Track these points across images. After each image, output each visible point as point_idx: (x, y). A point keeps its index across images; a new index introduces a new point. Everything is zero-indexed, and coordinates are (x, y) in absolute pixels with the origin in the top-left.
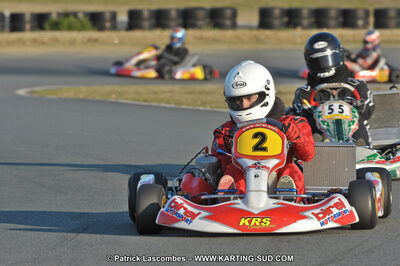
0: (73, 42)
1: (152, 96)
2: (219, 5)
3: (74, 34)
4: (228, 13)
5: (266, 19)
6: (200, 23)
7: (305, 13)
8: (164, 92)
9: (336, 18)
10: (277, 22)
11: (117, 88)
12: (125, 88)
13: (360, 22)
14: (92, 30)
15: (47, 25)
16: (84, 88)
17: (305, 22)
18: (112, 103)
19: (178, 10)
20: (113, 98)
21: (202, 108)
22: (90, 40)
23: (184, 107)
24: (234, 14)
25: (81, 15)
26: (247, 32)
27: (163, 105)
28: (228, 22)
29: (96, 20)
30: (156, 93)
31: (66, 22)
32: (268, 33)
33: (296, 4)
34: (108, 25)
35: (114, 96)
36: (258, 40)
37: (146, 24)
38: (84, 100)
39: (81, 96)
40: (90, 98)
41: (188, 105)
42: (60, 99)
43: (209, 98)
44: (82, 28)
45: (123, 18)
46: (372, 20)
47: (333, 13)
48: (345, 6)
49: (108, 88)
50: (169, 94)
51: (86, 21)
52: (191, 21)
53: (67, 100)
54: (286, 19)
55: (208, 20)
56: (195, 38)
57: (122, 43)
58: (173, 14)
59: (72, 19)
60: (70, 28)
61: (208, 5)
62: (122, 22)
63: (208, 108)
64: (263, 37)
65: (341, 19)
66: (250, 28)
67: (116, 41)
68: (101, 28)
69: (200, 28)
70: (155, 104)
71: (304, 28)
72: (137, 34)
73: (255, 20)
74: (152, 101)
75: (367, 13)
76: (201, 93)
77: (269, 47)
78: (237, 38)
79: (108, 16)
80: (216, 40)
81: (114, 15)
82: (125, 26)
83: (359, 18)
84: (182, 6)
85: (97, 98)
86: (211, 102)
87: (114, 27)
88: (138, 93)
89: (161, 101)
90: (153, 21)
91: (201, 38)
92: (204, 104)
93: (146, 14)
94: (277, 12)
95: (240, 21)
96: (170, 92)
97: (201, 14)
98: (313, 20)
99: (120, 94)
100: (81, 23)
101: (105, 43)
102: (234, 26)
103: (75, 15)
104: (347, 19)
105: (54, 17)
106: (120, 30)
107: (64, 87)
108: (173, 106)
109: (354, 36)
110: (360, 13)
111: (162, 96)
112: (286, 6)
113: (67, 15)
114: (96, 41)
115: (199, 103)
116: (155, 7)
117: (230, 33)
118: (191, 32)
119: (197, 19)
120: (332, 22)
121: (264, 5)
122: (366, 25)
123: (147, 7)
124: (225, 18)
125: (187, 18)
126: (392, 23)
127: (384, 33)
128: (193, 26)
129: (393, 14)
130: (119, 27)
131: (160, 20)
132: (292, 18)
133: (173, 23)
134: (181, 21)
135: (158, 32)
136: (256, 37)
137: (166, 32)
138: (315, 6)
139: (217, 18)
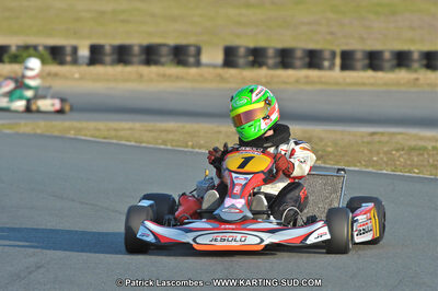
1: (113, 133)
2: (182, 41)
4: (192, 50)
5: (230, 57)
6: (163, 60)
7: (271, 52)
8: (123, 129)
9: (301, 59)
10: (241, 61)
11: (77, 124)
12: (84, 124)
13: (326, 64)
14: (53, 63)
15: (6, 58)
16: (42, 123)
17: (271, 62)
18: (71, 139)
19: (141, 46)
20: (72, 134)
21: (162, 147)
22: (49, 75)
23: (144, 145)
24: (199, 51)
25: (40, 48)
26: (211, 70)
27: (123, 142)
28: (191, 60)
29: (56, 54)
30: (116, 130)
31: (26, 55)
32: (232, 72)
33: (261, 43)
34: (69, 59)
35: (72, 132)
36: (222, 79)
37: (108, 59)
38: (42, 136)
39: (39, 131)
40: (48, 133)
41: (148, 143)
42: (17, 134)
43: (171, 136)
45: (84, 52)
46: (338, 61)
47: (299, 54)
48: (312, 46)
49: (67, 124)
50: (129, 132)
51: (47, 54)
52: (154, 57)
53: (24, 135)
54: (251, 58)
55: (171, 57)
56: (159, 75)
57: (82, 78)
58: (136, 50)
59: (32, 52)
61: (172, 41)
62: (83, 57)
63: (169, 147)
64: (227, 76)
65: (307, 60)
66: (215, 66)
67: (77, 76)
68: (62, 63)
69: (162, 64)
70: (114, 141)
71: (269, 68)
72: (98, 69)
73: (219, 58)
74: (111, 138)
75: (333, 54)
76: (162, 131)
77: (232, 86)
78: (201, 76)
79: (68, 50)
80: (178, 78)
81: (75, 50)
82: (87, 61)
83: (325, 59)
84: (146, 41)
85: (56, 133)
86: (173, 140)
87: (75, 62)
88: (99, 130)
89: (121, 138)
90: (115, 57)
91: (164, 76)
92: (164, 143)
93: (108, 49)
94: (242, 51)
95: (204, 59)
96: (131, 129)
97: (164, 51)
98: (279, 59)
99: (79, 130)
100: (42, 56)
101: (65, 77)
102: (198, 64)
103: (35, 48)
104: (313, 59)
105: (13, 49)
106: (81, 64)
107: (23, 122)
108: (133, 143)
109: (320, 77)
110: (327, 55)
111: (122, 133)
112: (252, 45)
113: (26, 48)
114: (56, 75)
115: (160, 141)
116: (118, 42)
117: (193, 71)
118: (154, 69)
119: (161, 56)
120: (298, 63)
121: (229, 43)
122: (332, 67)
123: (109, 41)
124: (189, 56)
125: (150, 55)
126: (359, 65)
127: (350, 75)
128: (156, 63)
129: (359, 56)
130: (80, 61)
131: (122, 55)
132: (257, 57)
133: (135, 59)
134: (143, 57)
135: (120, 69)
136: (220, 76)
137: (129, 69)
138: (280, 45)
139: (180, 55)
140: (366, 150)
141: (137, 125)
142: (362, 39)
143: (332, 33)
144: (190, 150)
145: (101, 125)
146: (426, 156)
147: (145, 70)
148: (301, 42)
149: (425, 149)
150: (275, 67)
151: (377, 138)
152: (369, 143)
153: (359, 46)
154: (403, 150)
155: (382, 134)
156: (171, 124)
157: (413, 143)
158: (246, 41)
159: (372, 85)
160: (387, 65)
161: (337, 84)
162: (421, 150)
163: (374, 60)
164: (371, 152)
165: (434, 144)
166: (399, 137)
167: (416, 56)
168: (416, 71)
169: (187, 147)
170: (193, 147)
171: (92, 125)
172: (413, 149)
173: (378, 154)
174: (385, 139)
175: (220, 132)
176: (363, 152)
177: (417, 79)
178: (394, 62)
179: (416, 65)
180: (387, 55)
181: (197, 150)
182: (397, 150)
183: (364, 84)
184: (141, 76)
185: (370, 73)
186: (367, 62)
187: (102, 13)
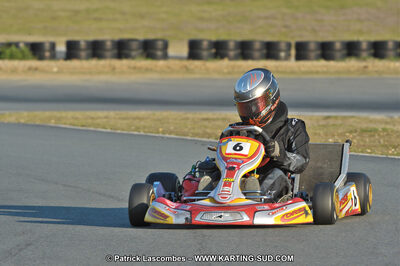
0: (14, 71)
1: (90, 121)
2: (150, 36)
3: (16, 63)
4: (160, 44)
5: (195, 50)
6: (134, 53)
7: (232, 45)
8: (99, 118)
9: (260, 50)
10: (205, 53)
11: (57, 114)
12: (64, 114)
13: (283, 54)
14: (33, 59)
16: (25, 114)
17: (232, 53)
18: (52, 127)
19: (113, 42)
20: (52, 123)
21: (136, 133)
22: (30, 69)
23: (119, 131)
24: (166, 46)
25: (21, 45)
26: (177, 62)
28: (159, 53)
29: (36, 50)
30: (92, 118)
31: (8, 51)
32: (197, 63)
33: (223, 37)
34: (47, 54)
35: (53, 121)
36: (187, 69)
37: (83, 54)
38: (25, 125)
39: (22, 121)
40: (29, 123)
41: (123, 129)
43: (142, 123)
44: (24, 57)
45: (61, 48)
46: (293, 52)
47: (257, 46)
48: (269, 39)
49: (47, 114)
50: (105, 120)
51: (27, 51)
52: (126, 52)
53: (9, 124)
54: (214, 51)
55: (142, 55)
56: (129, 67)
57: (58, 72)
58: (109, 44)
59: (13, 48)
60: (12, 57)
61: (141, 37)
62: (61, 52)
63: (142, 133)
64: (192, 67)
65: (265, 51)
66: (180, 58)
67: (55, 70)
68: (41, 58)
69: (133, 58)
70: (92, 129)
71: (231, 59)
72: (74, 63)
73: (184, 51)
74: (89, 126)
75: (289, 45)
76: (134, 118)
77: (197, 76)
78: (169, 68)
79: (47, 46)
80: (147, 70)
81: (53, 46)
82: (63, 56)
83: (281, 51)
84: (118, 37)
85: (38, 123)
86: (144, 127)
87: (53, 57)
88: (76, 118)
89: (98, 125)
90: (90, 52)
91: (135, 68)
92: (137, 129)
93: (83, 45)
94: (205, 44)
95: (171, 52)
96: (106, 117)
97: (134, 45)
98: (239, 51)
99: (59, 119)
100: (22, 52)
101: (44, 71)
102: (165, 57)
103: (17, 45)
104: (271, 51)
106: (58, 59)
107: (7, 113)
108: (109, 130)
109: (277, 67)
110: (283, 46)
111: (98, 121)
112: (214, 38)
113: (9, 45)
114: (36, 69)
115: (133, 128)
116: (92, 38)
117: (161, 63)
118: (125, 62)
119: (131, 50)
120: (257, 54)
121: (193, 37)
122: (287, 57)
123: (83, 38)
124: (156, 49)
125: (122, 49)
126: (312, 55)
127: (305, 65)
128: (127, 56)
129: (312, 46)
130: (58, 55)
131: (96, 50)
132: (219, 50)
133: (108, 54)
134: (115, 51)
135: (94, 62)
136: (186, 67)
137: (102, 62)
138: (240, 38)
139: (149, 49)
140: (321, 132)
141: (112, 114)
142: (314, 31)
143: (286, 27)
144: (161, 135)
145: (78, 114)
146: (377, 137)
147: (117, 63)
148: (259, 35)
149: (376, 130)
150: (236, 58)
151: (331, 122)
152: (324, 126)
153: (312, 38)
154: (356, 131)
155: (336, 117)
156: (142, 113)
157: (364, 126)
158: (209, 35)
159: (324, 73)
160: (338, 54)
161: (293, 72)
162: (372, 132)
163: (326, 51)
164: (326, 135)
165: (383, 126)
166: (352, 120)
167: (364, 46)
168: (364, 60)
169: (158, 133)
170: (163, 132)
171: (70, 114)
172: (364, 131)
173: (333, 136)
174: (339, 122)
175: (187, 119)
176: (319, 135)
177: (366, 67)
178: (345, 52)
179: (364, 54)
180: (338, 46)
181: (167, 135)
182: (351, 132)
183: (317, 72)
184: (114, 69)
185: (323, 62)
186: (319, 52)
187: (77, 12)
